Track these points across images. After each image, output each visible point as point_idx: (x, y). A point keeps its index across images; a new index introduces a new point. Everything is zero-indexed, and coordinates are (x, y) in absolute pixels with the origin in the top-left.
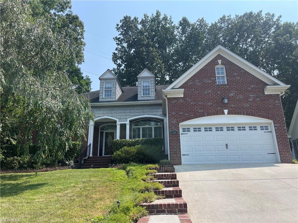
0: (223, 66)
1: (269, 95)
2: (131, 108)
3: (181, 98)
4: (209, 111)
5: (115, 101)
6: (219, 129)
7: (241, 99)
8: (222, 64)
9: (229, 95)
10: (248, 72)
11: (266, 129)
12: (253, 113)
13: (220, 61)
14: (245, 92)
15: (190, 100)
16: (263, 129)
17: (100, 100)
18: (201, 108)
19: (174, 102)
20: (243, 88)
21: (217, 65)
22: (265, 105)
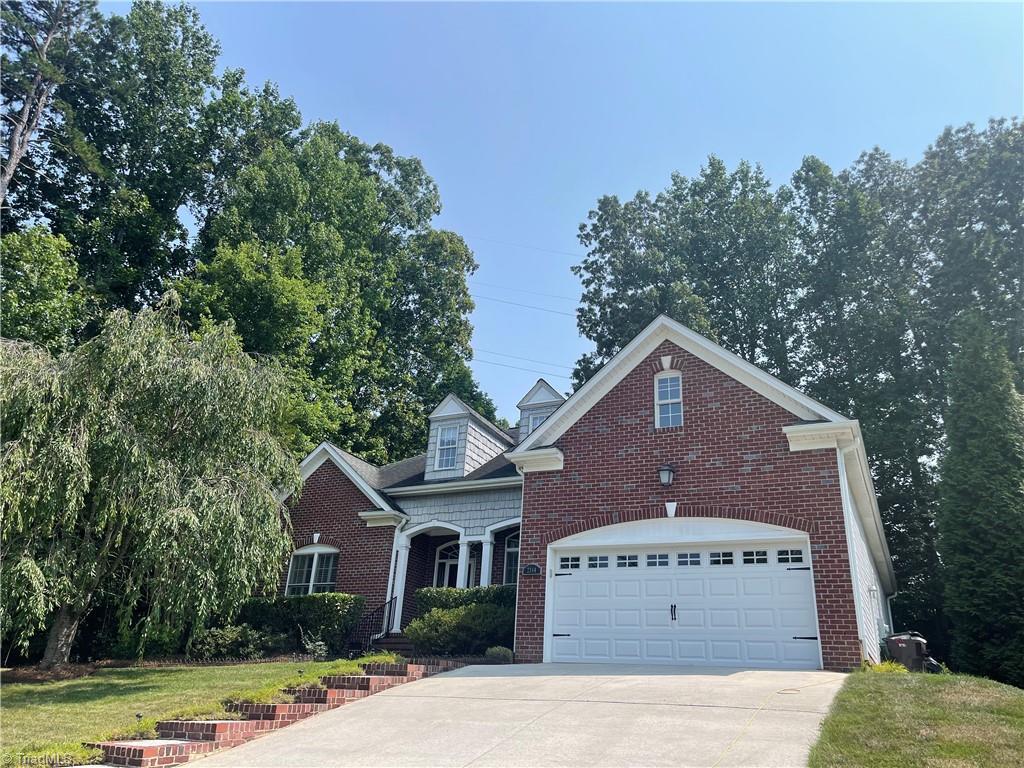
0: (677, 374)
1: (803, 452)
2: (496, 496)
3: (558, 472)
4: (625, 508)
5: (462, 479)
6: (658, 560)
7: (717, 468)
8: (671, 368)
9: (683, 458)
10: (745, 386)
11: (794, 560)
12: (748, 511)
13: (666, 361)
14: (732, 446)
15: (579, 478)
16: (787, 560)
17: (427, 478)
18: (606, 500)
19: (539, 483)
20: (728, 435)
21: (658, 371)
22: (788, 484)
